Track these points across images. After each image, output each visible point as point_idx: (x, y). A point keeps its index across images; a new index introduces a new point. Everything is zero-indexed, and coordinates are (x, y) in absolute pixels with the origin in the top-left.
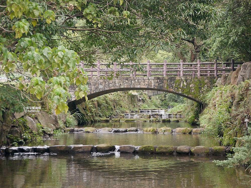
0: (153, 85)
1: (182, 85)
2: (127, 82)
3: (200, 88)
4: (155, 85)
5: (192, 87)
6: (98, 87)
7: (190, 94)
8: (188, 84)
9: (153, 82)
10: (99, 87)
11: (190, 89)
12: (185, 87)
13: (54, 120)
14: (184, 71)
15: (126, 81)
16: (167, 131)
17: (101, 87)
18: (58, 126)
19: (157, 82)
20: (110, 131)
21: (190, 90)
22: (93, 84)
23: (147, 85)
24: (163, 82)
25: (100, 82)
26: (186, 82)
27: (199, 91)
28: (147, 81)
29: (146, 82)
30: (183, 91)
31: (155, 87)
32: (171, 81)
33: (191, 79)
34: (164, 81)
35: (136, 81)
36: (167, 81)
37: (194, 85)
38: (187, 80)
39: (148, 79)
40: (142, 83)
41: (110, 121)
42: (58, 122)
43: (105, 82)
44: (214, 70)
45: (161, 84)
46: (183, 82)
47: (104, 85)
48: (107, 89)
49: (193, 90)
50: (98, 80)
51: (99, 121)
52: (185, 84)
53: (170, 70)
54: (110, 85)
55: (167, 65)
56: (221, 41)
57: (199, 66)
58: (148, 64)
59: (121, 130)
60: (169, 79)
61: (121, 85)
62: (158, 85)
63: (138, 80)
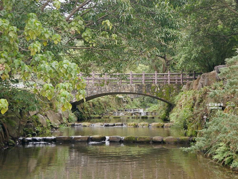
0: (134, 90)
1: (156, 90)
2: (114, 88)
3: (170, 93)
4: (136, 90)
5: (164, 92)
6: (93, 92)
7: (163, 97)
8: (161, 90)
9: (134, 88)
10: (94, 92)
12: (159, 92)
13: (60, 117)
14: (158, 79)
15: (114, 87)
16: (145, 125)
17: (95, 91)
18: (62, 121)
19: (138, 88)
20: (102, 125)
21: (162, 94)
22: (89, 89)
23: (130, 90)
24: (142, 88)
25: (94, 88)
26: (159, 88)
27: (169, 95)
28: (130, 87)
29: (129, 88)
30: (157, 94)
31: (136, 92)
32: (148, 87)
33: (163, 85)
34: (143, 87)
35: (122, 87)
36: (145, 87)
37: (165, 90)
38: (160, 86)
39: (131, 86)
40: (126, 88)
41: (102, 118)
42: (62, 119)
43: (98, 88)
44: (180, 79)
45: (140, 89)
46: (157, 88)
47: (97, 90)
48: (100, 93)
49: (165, 94)
50: (93, 86)
51: (93, 118)
52: (159, 89)
53: (147, 79)
54: (102, 90)
55: (145, 75)
56: (186, 57)
57: (169, 76)
58: (131, 74)
59: (110, 125)
60: (146, 86)
61: (110, 90)
62: (138, 90)
63: (123, 86)
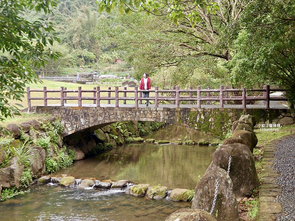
0: (161, 118)
1: (198, 119)
2: (130, 114)
3: (222, 123)
4: (164, 118)
5: (211, 121)
6: (97, 119)
7: (209, 131)
8: (206, 119)
9: (161, 114)
10: (99, 119)
11: (209, 124)
12: (203, 122)
14: (201, 100)
15: (129, 112)
16: (158, 194)
17: (100, 119)
19: (167, 114)
20: (91, 185)
21: (208, 126)
22: (91, 115)
23: (154, 118)
24: (174, 115)
25: (99, 113)
26: (204, 115)
27: (221, 128)
28: (155, 112)
29: (153, 114)
30: (200, 126)
31: (164, 121)
32: (184, 114)
33: (210, 111)
34: (176, 113)
35: (142, 112)
36: (180, 113)
37: (214, 119)
38: (206, 112)
39: (156, 110)
40: (148, 115)
43: (105, 114)
44: (242, 100)
45: (171, 116)
46: (200, 115)
47: (104, 116)
48: (107, 121)
49: (213, 125)
50: (98, 110)
51: (132, 142)
52: (202, 117)
53: (184, 99)
54: (111, 116)
55: (179, 92)
57: (222, 94)
58: (156, 91)
59: (103, 185)
60: (181, 111)
61: (123, 117)
62: (168, 118)
63: (144, 111)
